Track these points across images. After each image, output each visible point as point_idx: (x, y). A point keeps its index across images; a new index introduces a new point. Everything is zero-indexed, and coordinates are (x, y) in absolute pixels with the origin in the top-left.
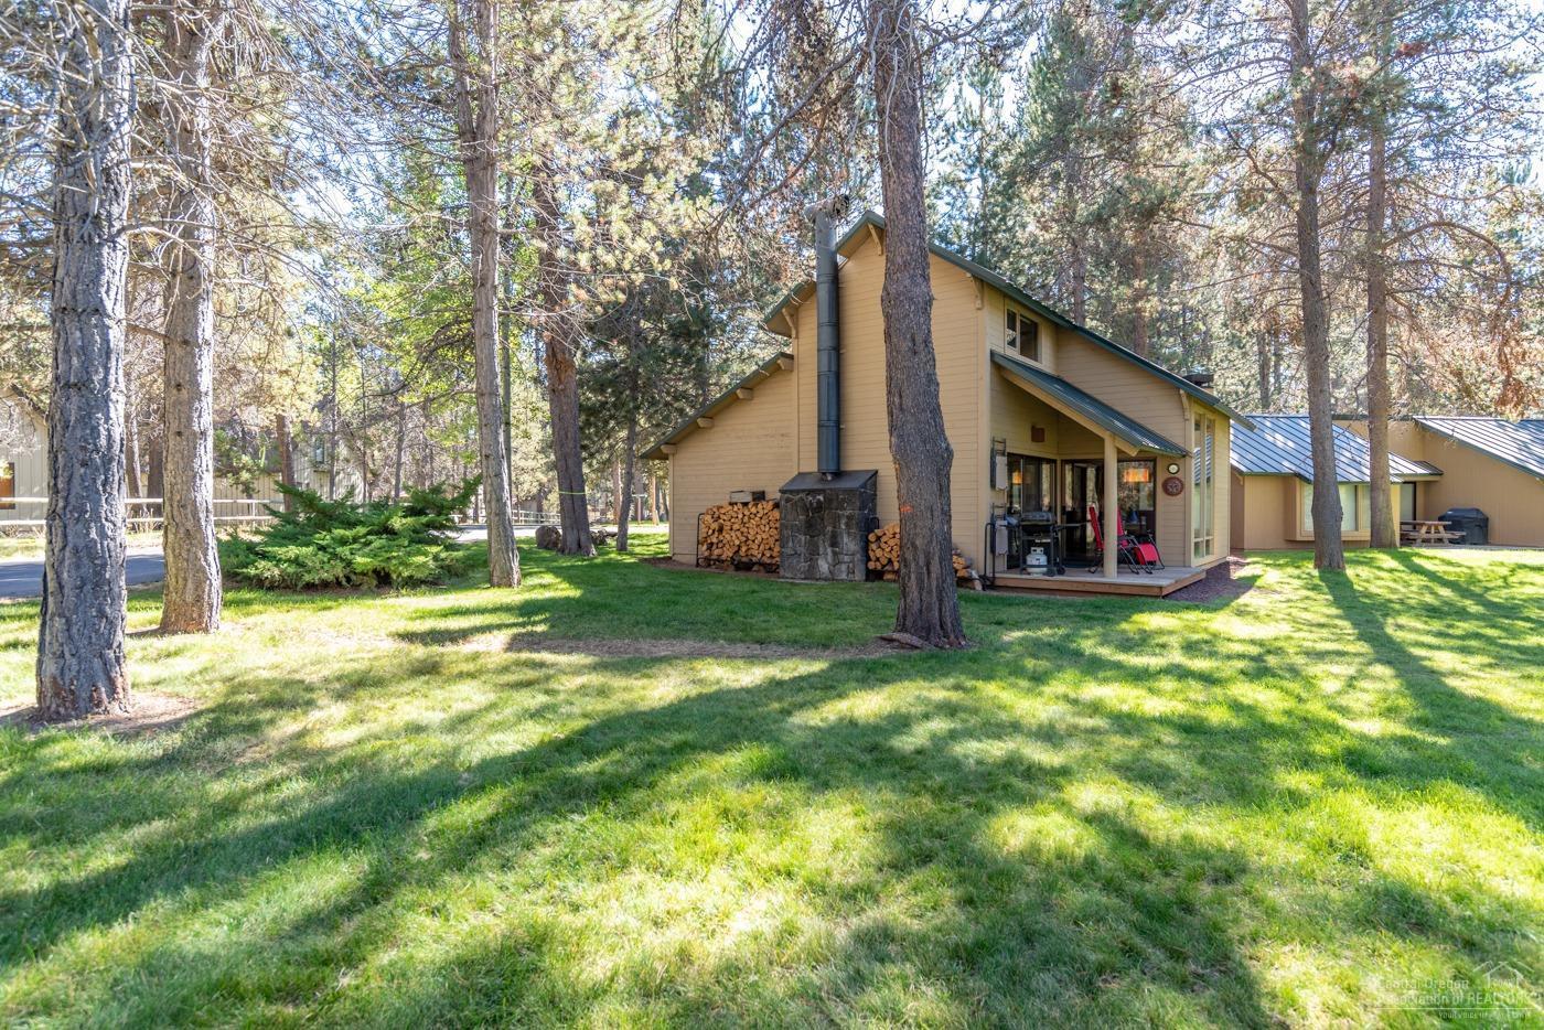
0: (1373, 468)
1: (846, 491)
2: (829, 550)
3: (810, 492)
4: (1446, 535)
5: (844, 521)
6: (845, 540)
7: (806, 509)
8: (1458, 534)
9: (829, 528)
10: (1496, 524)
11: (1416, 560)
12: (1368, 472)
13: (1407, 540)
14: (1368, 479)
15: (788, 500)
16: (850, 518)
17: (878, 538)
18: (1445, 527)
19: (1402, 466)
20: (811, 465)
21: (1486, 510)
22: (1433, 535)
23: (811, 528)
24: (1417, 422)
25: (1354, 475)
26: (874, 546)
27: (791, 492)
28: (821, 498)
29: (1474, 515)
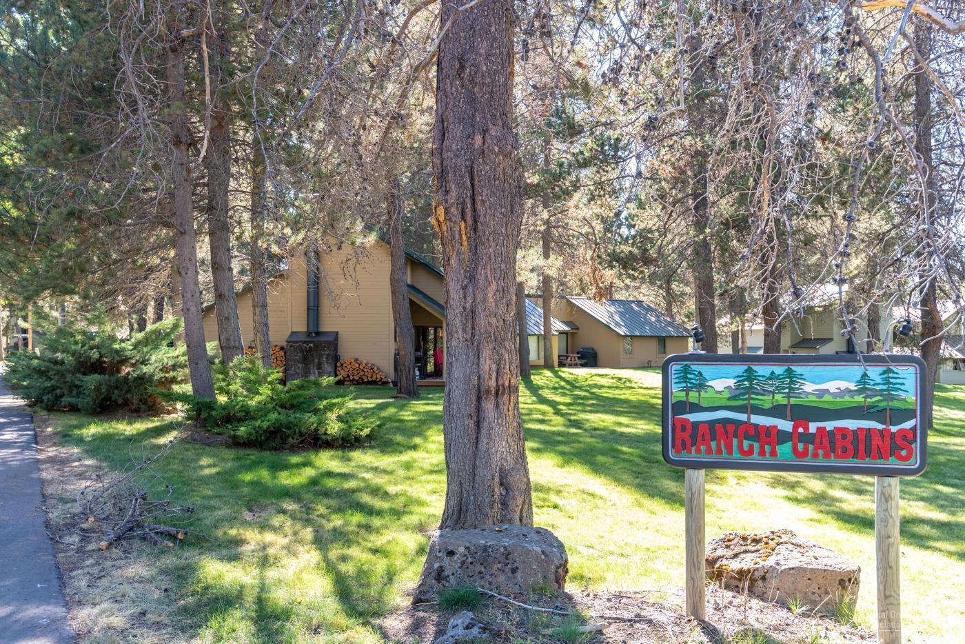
0: (545, 326)
1: (326, 342)
2: (316, 371)
3: (305, 342)
4: (578, 362)
5: (325, 356)
6: (326, 366)
7: (302, 351)
8: (584, 361)
9: (317, 360)
10: (601, 356)
11: (560, 373)
12: (542, 328)
13: (561, 365)
14: (543, 333)
15: (291, 346)
16: (328, 355)
17: (342, 365)
18: (579, 358)
19: (558, 326)
20: (303, 328)
21: (595, 348)
22: (573, 362)
23: (305, 360)
24: (568, 300)
25: (535, 330)
26: (340, 369)
27: (293, 342)
28: (312, 345)
29: (590, 351)
